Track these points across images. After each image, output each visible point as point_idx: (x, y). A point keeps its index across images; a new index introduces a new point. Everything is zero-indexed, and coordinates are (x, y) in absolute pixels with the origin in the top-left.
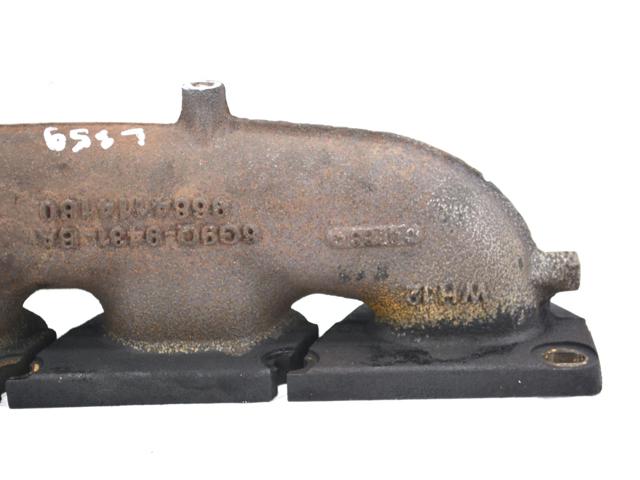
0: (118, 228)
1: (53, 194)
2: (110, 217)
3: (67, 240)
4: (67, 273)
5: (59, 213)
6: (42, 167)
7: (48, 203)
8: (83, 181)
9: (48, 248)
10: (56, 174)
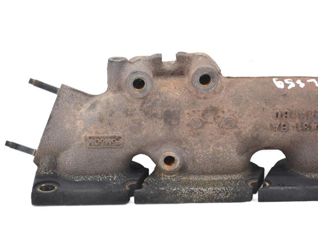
0: (307, 123)
1: (280, 107)
2: (304, 118)
3: (284, 128)
4: (281, 142)
5: (282, 116)
6: (275, 96)
7: (278, 111)
8: (294, 101)
9: (275, 131)
10: (281, 98)
